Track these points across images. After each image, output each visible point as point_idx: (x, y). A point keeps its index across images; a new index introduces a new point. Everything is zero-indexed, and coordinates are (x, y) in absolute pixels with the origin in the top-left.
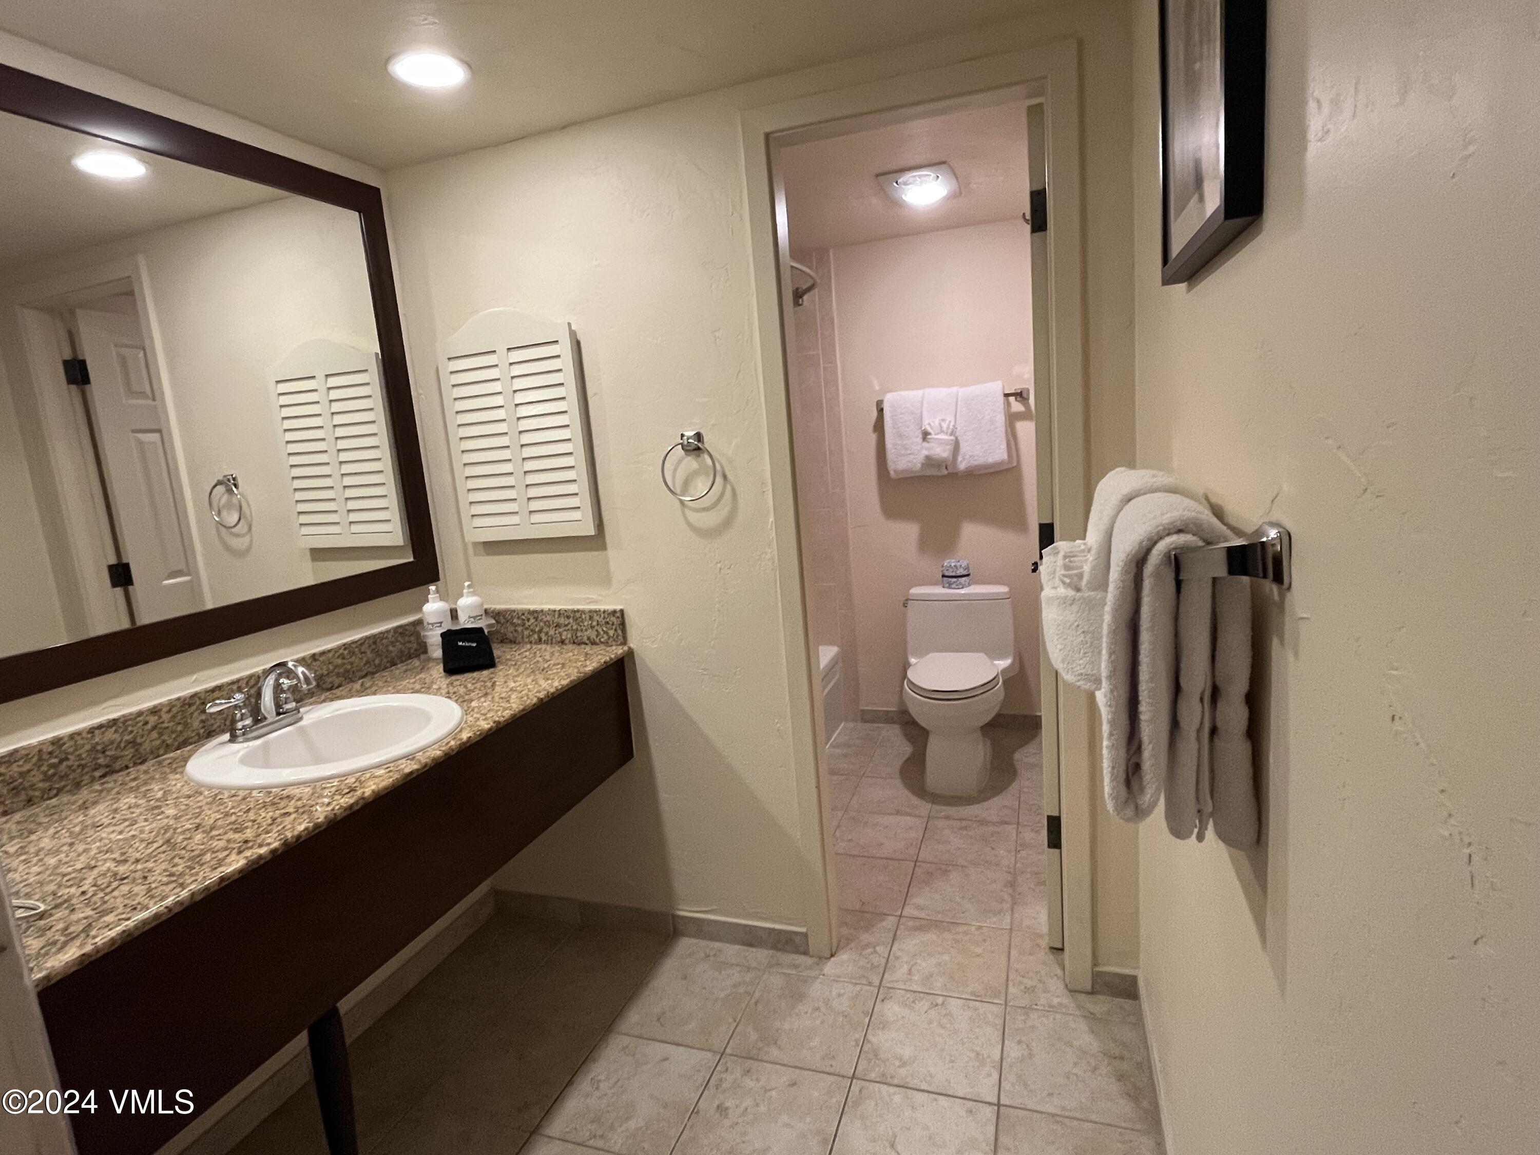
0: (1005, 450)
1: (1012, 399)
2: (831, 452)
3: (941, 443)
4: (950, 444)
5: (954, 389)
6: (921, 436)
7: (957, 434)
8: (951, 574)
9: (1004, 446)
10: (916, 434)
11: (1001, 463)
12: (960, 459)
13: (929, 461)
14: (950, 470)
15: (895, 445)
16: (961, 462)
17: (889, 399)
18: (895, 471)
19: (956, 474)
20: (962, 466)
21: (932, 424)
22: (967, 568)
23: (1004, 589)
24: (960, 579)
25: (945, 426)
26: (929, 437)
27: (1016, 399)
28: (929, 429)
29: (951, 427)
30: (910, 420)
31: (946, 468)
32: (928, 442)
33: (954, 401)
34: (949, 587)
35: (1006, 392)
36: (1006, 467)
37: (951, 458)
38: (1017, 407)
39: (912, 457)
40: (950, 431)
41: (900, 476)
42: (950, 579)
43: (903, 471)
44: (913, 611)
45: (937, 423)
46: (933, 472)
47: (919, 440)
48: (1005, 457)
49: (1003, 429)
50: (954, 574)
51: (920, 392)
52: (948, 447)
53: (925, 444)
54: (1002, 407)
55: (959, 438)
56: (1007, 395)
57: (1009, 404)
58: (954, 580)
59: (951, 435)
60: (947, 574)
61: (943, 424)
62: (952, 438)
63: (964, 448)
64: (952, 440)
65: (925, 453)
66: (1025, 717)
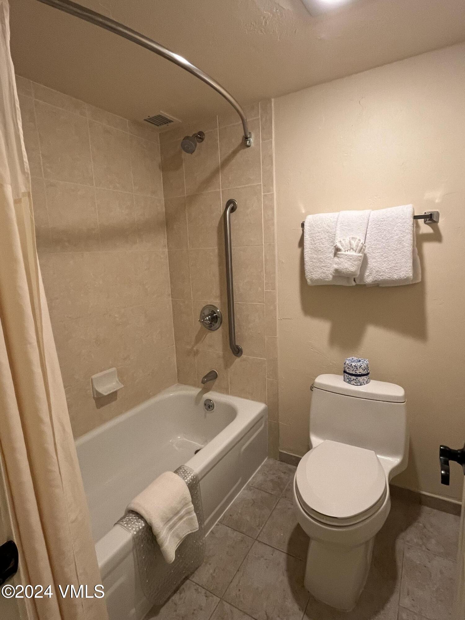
0: (411, 268)
1: (421, 221)
2: (266, 260)
3: (350, 258)
4: (360, 260)
5: (367, 212)
6: (333, 251)
7: (366, 251)
8: (351, 372)
9: (410, 264)
10: (330, 250)
11: (407, 279)
12: (367, 274)
13: (338, 273)
14: (358, 282)
15: (311, 258)
16: (368, 276)
17: (309, 220)
18: (311, 280)
19: (365, 285)
20: (369, 279)
21: (343, 242)
22: (367, 368)
23: (397, 391)
24: (359, 378)
25: (354, 243)
26: (339, 253)
27: (425, 222)
28: (339, 245)
29: (360, 245)
30: (325, 238)
31: (354, 280)
32: (338, 257)
33: (366, 221)
34: (349, 382)
35: (416, 215)
36: (411, 283)
37: (358, 273)
38: (425, 229)
39: (325, 269)
40: (359, 248)
41: (315, 284)
42: (350, 376)
43: (317, 280)
44: (316, 395)
45: (347, 241)
46: (344, 283)
47: (332, 255)
48: (410, 274)
49: (411, 249)
50: (354, 373)
51: (337, 213)
52: (356, 263)
53: (336, 259)
54: (411, 228)
55: (368, 255)
56: (416, 218)
57: (417, 226)
58: (354, 377)
59: (360, 251)
60: (348, 371)
61: (353, 242)
62: (360, 254)
63: (372, 264)
64: (361, 256)
65: (336, 266)
66: (410, 492)
